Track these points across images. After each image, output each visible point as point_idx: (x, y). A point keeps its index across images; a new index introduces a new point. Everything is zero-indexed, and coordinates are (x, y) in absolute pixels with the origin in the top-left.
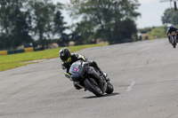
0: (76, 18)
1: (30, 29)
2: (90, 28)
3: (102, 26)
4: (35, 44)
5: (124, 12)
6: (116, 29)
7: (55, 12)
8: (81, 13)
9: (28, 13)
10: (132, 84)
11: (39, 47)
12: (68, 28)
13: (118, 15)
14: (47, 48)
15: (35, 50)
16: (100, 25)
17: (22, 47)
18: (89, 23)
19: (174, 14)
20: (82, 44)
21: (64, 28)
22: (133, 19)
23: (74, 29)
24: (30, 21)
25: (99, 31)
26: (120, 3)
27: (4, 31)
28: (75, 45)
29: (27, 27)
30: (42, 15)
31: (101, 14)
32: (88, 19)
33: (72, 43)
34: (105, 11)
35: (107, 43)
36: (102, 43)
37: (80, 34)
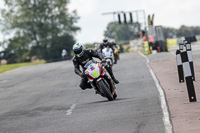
0: (8, 33)
2: (23, 44)
3: (38, 43)
5: (62, 26)
6: (52, 45)
8: (13, 27)
10: (73, 107)
13: (54, 29)
16: (34, 41)
18: (23, 38)
19: (118, 28)
20: (15, 62)
22: (72, 34)
23: (6, 46)
25: (34, 48)
26: (58, 16)
31: (36, 28)
32: (22, 35)
33: (4, 62)
34: (41, 25)
35: (43, 61)
36: (38, 61)
37: (13, 52)
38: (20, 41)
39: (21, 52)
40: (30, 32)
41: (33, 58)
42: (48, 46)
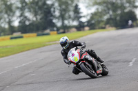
0: (90, 9)
1: (55, 17)
2: (101, 17)
4: (58, 29)
7: (74, 5)
9: (53, 5)
11: (61, 31)
12: (84, 17)
14: (68, 32)
15: (59, 33)
16: (108, 15)
17: (48, 31)
18: (101, 13)
21: (81, 17)
23: (89, 18)
24: (54, 11)
27: (35, 19)
28: (90, 29)
29: (52, 16)
30: (64, 7)
31: (110, 6)
32: (100, 10)
33: (87, 28)
34: (113, 4)
35: (114, 28)
37: (93, 22)
38: (99, 14)
39: (99, 22)
41: (107, 26)
42: (118, 18)
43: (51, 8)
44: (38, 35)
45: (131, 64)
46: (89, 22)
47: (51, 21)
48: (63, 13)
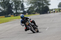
0: (28, 5)
1: (13, 9)
2: (33, 9)
3: (37, 8)
4: (14, 14)
5: (45, 3)
7: (21, 3)
8: (30, 4)
9: (12, 3)
10: (48, 28)
11: (16, 15)
12: (26, 9)
13: (43, 4)
14: (18, 15)
15: (14, 16)
16: (36, 8)
17: (10, 15)
18: (33, 7)
20: (31, 14)
21: (24, 9)
22: (48, 6)
23: (28, 9)
24: (13, 6)
25: (36, 10)
28: (28, 14)
29: (12, 8)
30: (17, 4)
33: (27, 14)
34: (39, 3)
35: (39, 14)
36: (37, 14)
37: (30, 11)
38: (32, 8)
39: (32, 11)
40: (35, 5)
41: (36, 13)
42: (41, 9)
43: (11, 5)
44: (5, 17)
45: (47, 29)
46: (28, 11)
47: (11, 10)
48: (17, 7)
